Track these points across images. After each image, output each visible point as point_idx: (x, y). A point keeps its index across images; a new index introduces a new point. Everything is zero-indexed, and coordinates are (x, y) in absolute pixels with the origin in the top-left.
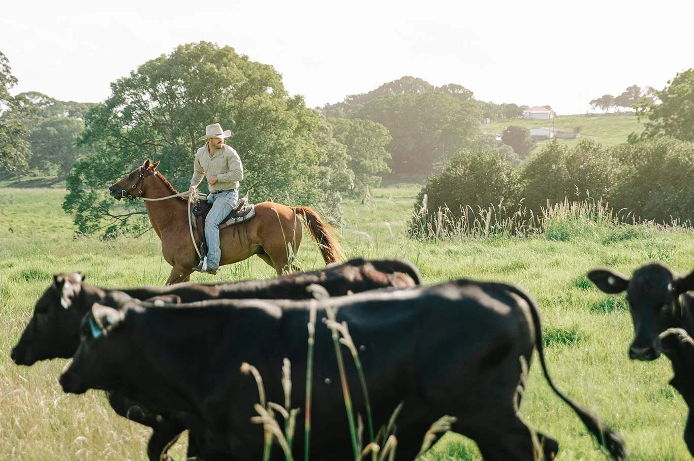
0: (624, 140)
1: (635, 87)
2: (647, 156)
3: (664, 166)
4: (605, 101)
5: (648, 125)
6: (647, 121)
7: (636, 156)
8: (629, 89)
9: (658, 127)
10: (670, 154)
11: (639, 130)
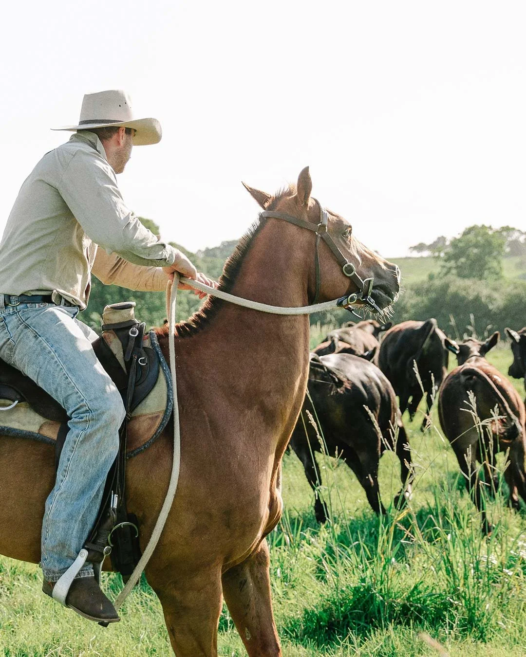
0: (425, 278)
1: (443, 237)
2: (435, 291)
3: (448, 298)
4: (420, 247)
5: (443, 267)
6: (442, 263)
7: (428, 291)
8: (439, 238)
9: (450, 268)
10: (452, 289)
11: (436, 270)
